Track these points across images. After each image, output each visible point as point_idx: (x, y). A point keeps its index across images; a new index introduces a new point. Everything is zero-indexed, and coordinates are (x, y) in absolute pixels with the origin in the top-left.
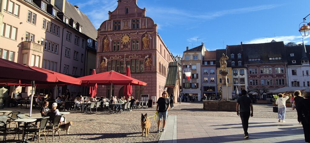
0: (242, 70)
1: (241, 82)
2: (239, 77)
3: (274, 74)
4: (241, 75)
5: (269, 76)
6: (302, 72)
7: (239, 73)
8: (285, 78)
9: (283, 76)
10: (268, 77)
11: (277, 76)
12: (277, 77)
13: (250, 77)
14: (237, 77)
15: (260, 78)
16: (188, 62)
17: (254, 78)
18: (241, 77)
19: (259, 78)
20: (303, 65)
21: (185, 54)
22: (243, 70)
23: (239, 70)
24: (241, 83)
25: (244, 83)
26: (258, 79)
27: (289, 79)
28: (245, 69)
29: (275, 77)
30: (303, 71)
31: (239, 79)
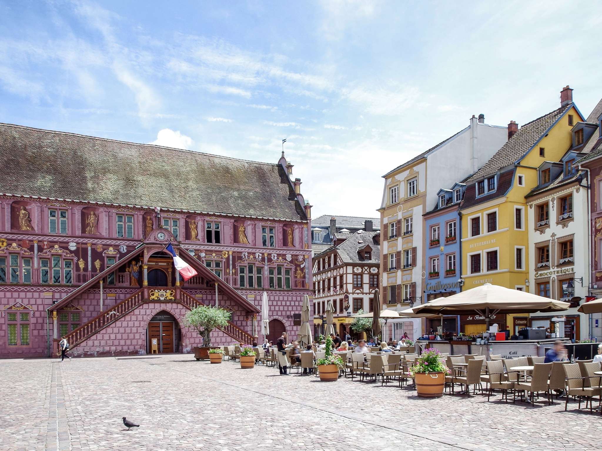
0: (568, 196)
1: (562, 261)
2: (553, 235)
4: (560, 227)
14: (546, 236)
16: (395, 208)
18: (561, 232)
21: (389, 181)
23: (553, 200)
24: (560, 265)
25: (572, 263)
31: (553, 246)
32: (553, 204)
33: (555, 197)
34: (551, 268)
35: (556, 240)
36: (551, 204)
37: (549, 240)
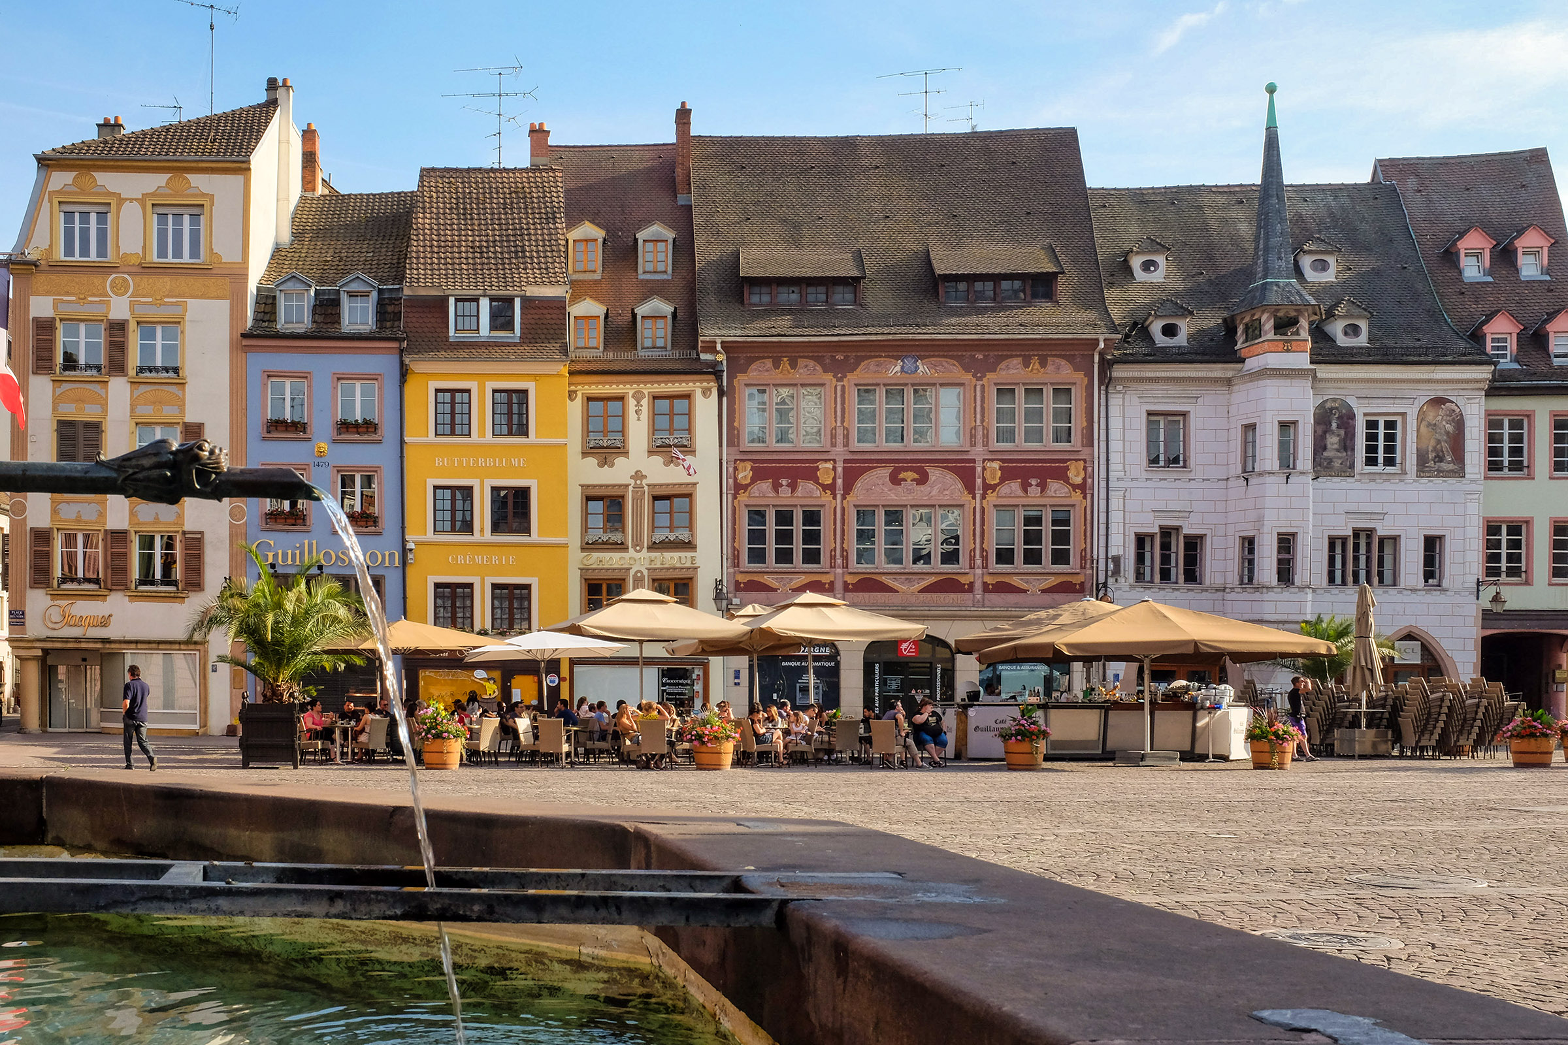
0: (671, 397)
1: (660, 536)
2: (638, 475)
3: (978, 452)
4: (658, 460)
5: (934, 474)
6: (1237, 435)
7: (638, 431)
8: (1077, 497)
9: (1066, 480)
10: (923, 479)
11: (1008, 475)
12: (1004, 490)
13: (745, 475)
14: (618, 473)
15: (848, 489)
16: (97, 280)
17: (785, 492)
18: (660, 473)
19: (832, 488)
20: (1252, 364)
21: (61, 179)
22: (688, 396)
23: (638, 396)
24: (654, 546)
25: (690, 545)
26: (827, 497)
27: (1114, 504)
28: (706, 392)
29: (987, 487)
30: (1250, 428)
31: (638, 500)
32: (638, 404)
33: (646, 392)
34: (631, 550)
35: (646, 488)
36: (632, 403)
37: (627, 486)
